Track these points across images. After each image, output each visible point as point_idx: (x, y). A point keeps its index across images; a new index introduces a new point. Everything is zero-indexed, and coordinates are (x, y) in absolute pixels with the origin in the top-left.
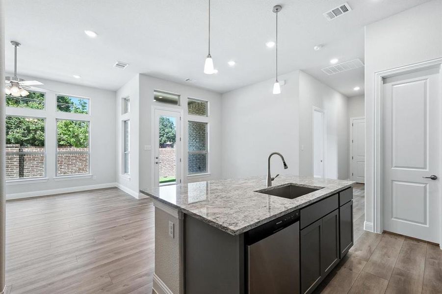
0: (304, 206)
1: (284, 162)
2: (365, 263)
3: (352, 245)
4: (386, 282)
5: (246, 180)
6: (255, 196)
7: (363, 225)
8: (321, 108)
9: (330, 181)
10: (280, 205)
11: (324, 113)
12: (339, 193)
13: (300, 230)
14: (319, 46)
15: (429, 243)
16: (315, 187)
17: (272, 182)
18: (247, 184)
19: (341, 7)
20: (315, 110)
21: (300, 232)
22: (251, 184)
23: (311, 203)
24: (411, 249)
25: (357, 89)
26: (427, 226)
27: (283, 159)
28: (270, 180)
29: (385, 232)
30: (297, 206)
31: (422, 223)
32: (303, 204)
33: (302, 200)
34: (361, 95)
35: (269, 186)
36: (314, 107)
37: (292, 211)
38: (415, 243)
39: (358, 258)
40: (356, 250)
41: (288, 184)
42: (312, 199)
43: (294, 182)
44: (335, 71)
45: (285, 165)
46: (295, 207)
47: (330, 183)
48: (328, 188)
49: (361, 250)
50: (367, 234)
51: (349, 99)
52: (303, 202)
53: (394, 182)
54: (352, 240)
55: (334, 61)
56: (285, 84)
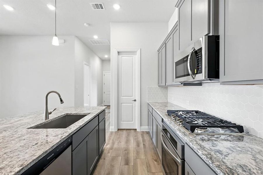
0: (75, 132)
1: (61, 99)
2: (111, 151)
3: (105, 143)
4: (120, 158)
5: (22, 117)
6: (27, 134)
7: (110, 128)
8: (88, 64)
9: (93, 108)
10: (54, 138)
11: (90, 67)
12: (98, 115)
13: (72, 151)
14: (87, 24)
15: (133, 129)
16: (84, 113)
17: (49, 115)
18: (22, 122)
19: (100, 4)
20: (85, 64)
21: (72, 153)
22: (27, 121)
23: (81, 127)
24: (128, 135)
25: (106, 56)
26: (133, 122)
27: (60, 96)
28: (48, 114)
29: (119, 130)
30: (70, 134)
31: (131, 121)
32: (75, 130)
33: (74, 127)
34: (109, 60)
35: (46, 120)
36: (84, 62)
37: (65, 139)
38: (129, 131)
39: (108, 149)
40: (107, 145)
41: (65, 114)
42: (81, 125)
43: (69, 112)
44: (96, 43)
45: (61, 100)
46: (68, 135)
47: (94, 109)
48: (92, 113)
49: (109, 144)
50: (112, 133)
51: (103, 61)
52: (75, 129)
53: (122, 104)
54: (105, 141)
55: (96, 37)
56: (65, 42)
